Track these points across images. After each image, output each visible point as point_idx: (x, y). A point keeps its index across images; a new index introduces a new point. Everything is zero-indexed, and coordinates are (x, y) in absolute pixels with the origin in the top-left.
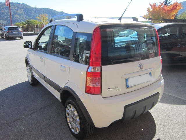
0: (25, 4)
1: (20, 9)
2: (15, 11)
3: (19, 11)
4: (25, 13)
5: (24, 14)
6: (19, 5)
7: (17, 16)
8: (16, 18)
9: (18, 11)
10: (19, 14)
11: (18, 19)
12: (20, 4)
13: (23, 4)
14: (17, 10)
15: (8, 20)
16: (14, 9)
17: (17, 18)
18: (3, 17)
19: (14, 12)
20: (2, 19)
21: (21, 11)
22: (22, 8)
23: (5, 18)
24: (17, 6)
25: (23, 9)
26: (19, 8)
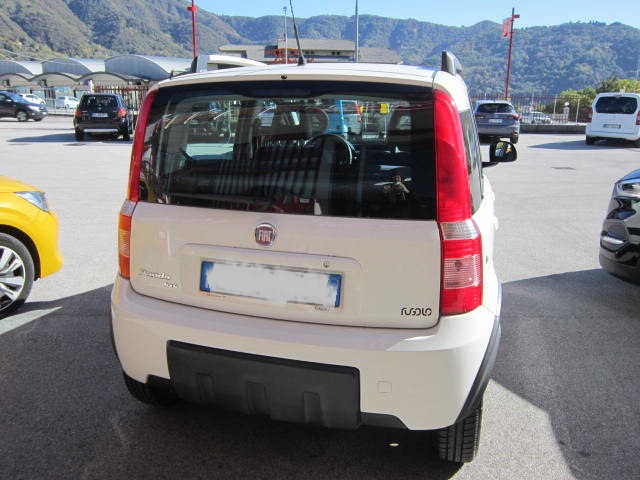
0: (623, 23)
1: (601, 42)
2: (582, 53)
3: (596, 50)
4: (616, 58)
5: (609, 59)
6: (600, 28)
7: (585, 68)
8: (578, 74)
9: (591, 52)
10: (592, 63)
11: (585, 77)
12: (603, 25)
13: (617, 24)
14: (589, 48)
15: (552, 81)
16: (578, 44)
17: (581, 76)
18: (539, 71)
19: (575, 56)
20: (534, 80)
21: (600, 52)
22: (608, 40)
23: (545, 75)
24: (592, 34)
25: (610, 44)
26: (596, 39)
